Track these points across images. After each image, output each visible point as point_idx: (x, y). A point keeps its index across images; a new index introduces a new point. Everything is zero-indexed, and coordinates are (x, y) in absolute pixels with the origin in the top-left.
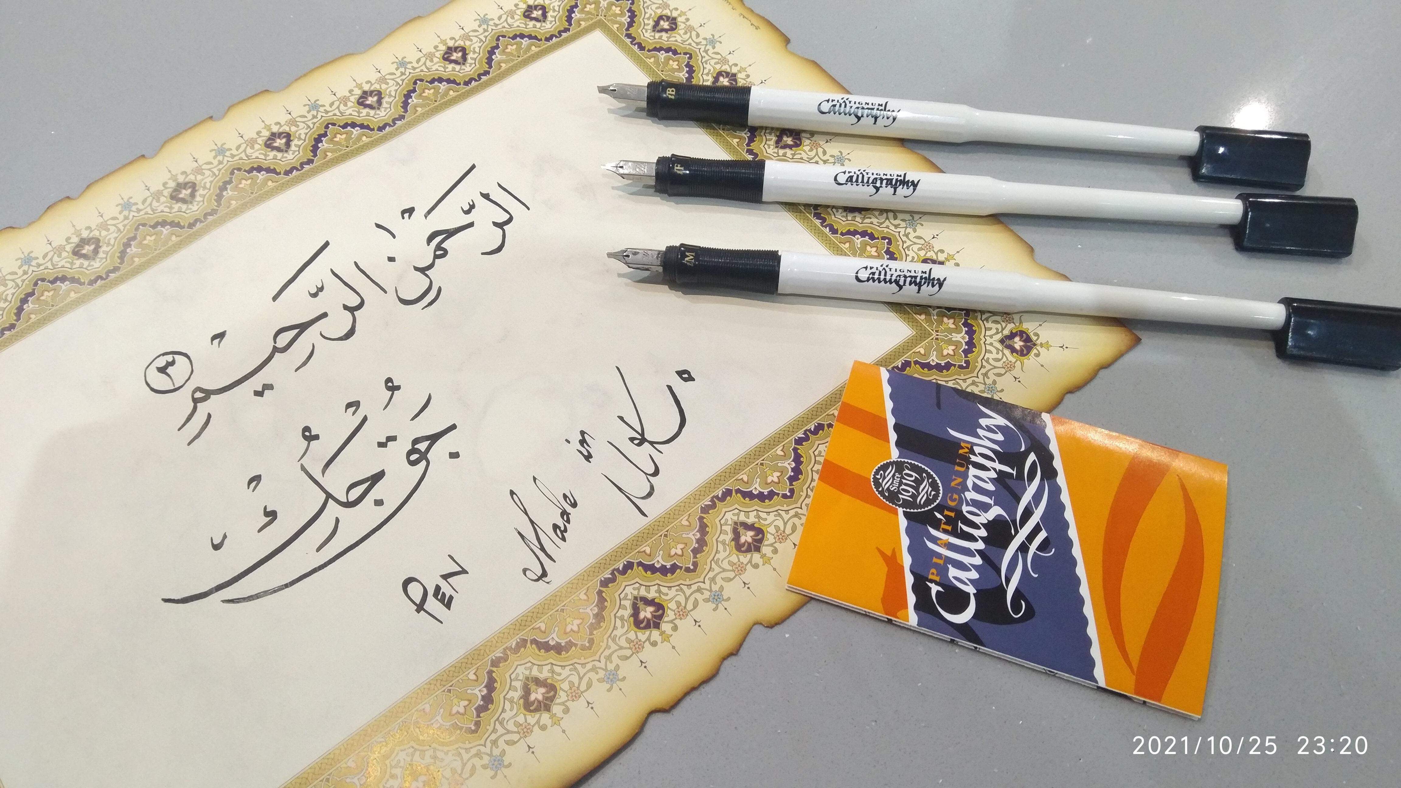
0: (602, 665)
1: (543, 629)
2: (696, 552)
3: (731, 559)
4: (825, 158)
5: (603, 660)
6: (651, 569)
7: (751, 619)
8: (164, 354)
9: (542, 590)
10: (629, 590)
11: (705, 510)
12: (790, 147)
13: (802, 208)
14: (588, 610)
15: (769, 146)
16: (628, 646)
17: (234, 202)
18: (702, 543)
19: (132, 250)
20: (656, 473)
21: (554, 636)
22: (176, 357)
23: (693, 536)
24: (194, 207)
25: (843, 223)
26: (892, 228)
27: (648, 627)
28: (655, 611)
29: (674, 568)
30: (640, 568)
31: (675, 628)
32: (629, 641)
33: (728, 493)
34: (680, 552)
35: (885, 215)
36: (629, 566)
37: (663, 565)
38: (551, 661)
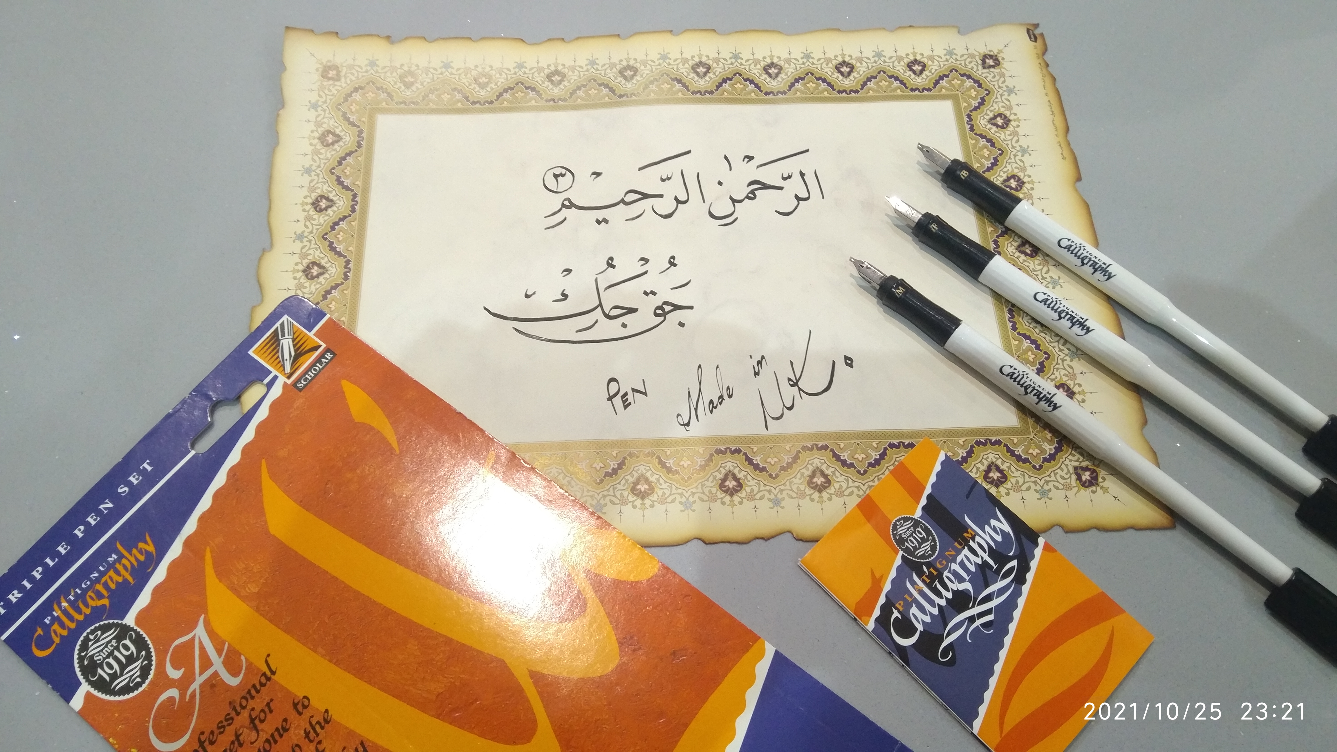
0: (687, 495)
1: (668, 454)
2: (783, 469)
3: (800, 486)
4: (1045, 275)
5: (689, 492)
6: (749, 460)
7: (787, 529)
8: (562, 167)
9: (680, 432)
10: (729, 464)
11: (805, 448)
12: (1026, 254)
13: (1003, 301)
14: (699, 461)
15: (1012, 245)
16: (708, 494)
17: (652, 95)
18: (789, 466)
19: (580, 93)
20: (790, 409)
21: (671, 462)
22: (568, 173)
23: (787, 459)
24: (629, 85)
25: (1025, 326)
26: (1057, 349)
27: (726, 492)
28: (736, 486)
29: (764, 469)
30: (744, 456)
31: (741, 503)
32: (710, 492)
33: (825, 448)
34: (773, 463)
35: (1058, 338)
36: (738, 451)
37: (758, 464)
38: (661, 474)
